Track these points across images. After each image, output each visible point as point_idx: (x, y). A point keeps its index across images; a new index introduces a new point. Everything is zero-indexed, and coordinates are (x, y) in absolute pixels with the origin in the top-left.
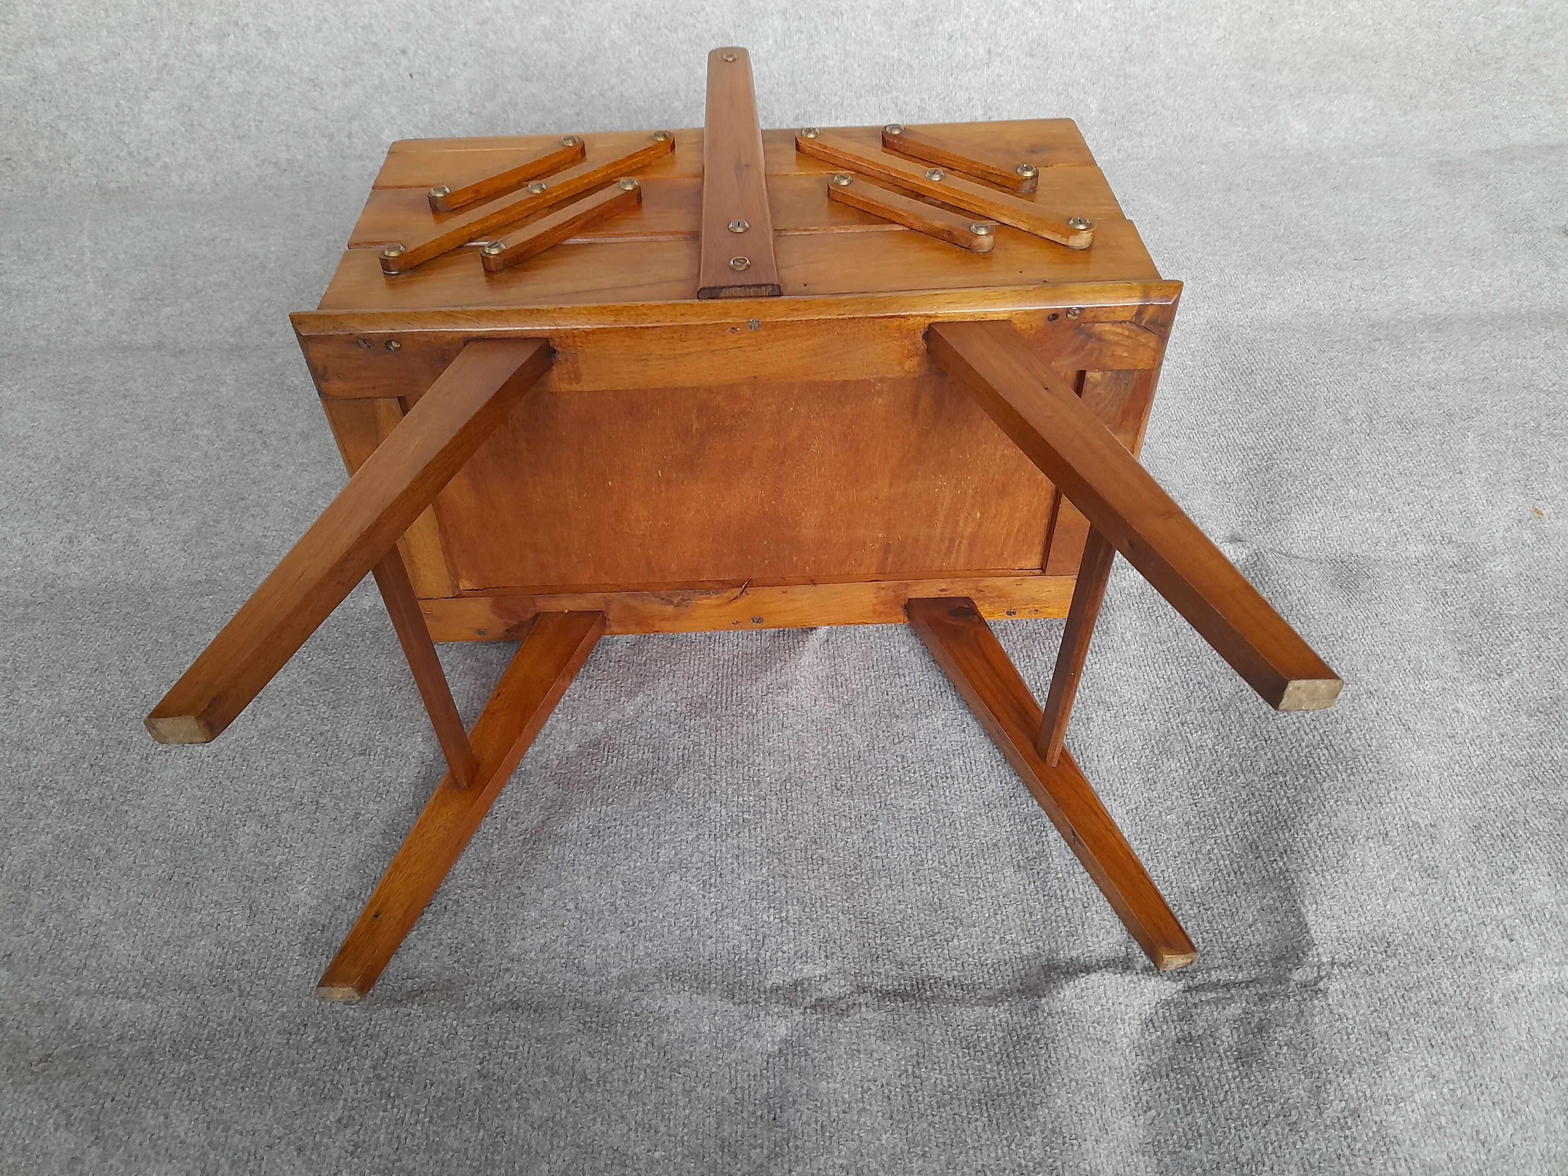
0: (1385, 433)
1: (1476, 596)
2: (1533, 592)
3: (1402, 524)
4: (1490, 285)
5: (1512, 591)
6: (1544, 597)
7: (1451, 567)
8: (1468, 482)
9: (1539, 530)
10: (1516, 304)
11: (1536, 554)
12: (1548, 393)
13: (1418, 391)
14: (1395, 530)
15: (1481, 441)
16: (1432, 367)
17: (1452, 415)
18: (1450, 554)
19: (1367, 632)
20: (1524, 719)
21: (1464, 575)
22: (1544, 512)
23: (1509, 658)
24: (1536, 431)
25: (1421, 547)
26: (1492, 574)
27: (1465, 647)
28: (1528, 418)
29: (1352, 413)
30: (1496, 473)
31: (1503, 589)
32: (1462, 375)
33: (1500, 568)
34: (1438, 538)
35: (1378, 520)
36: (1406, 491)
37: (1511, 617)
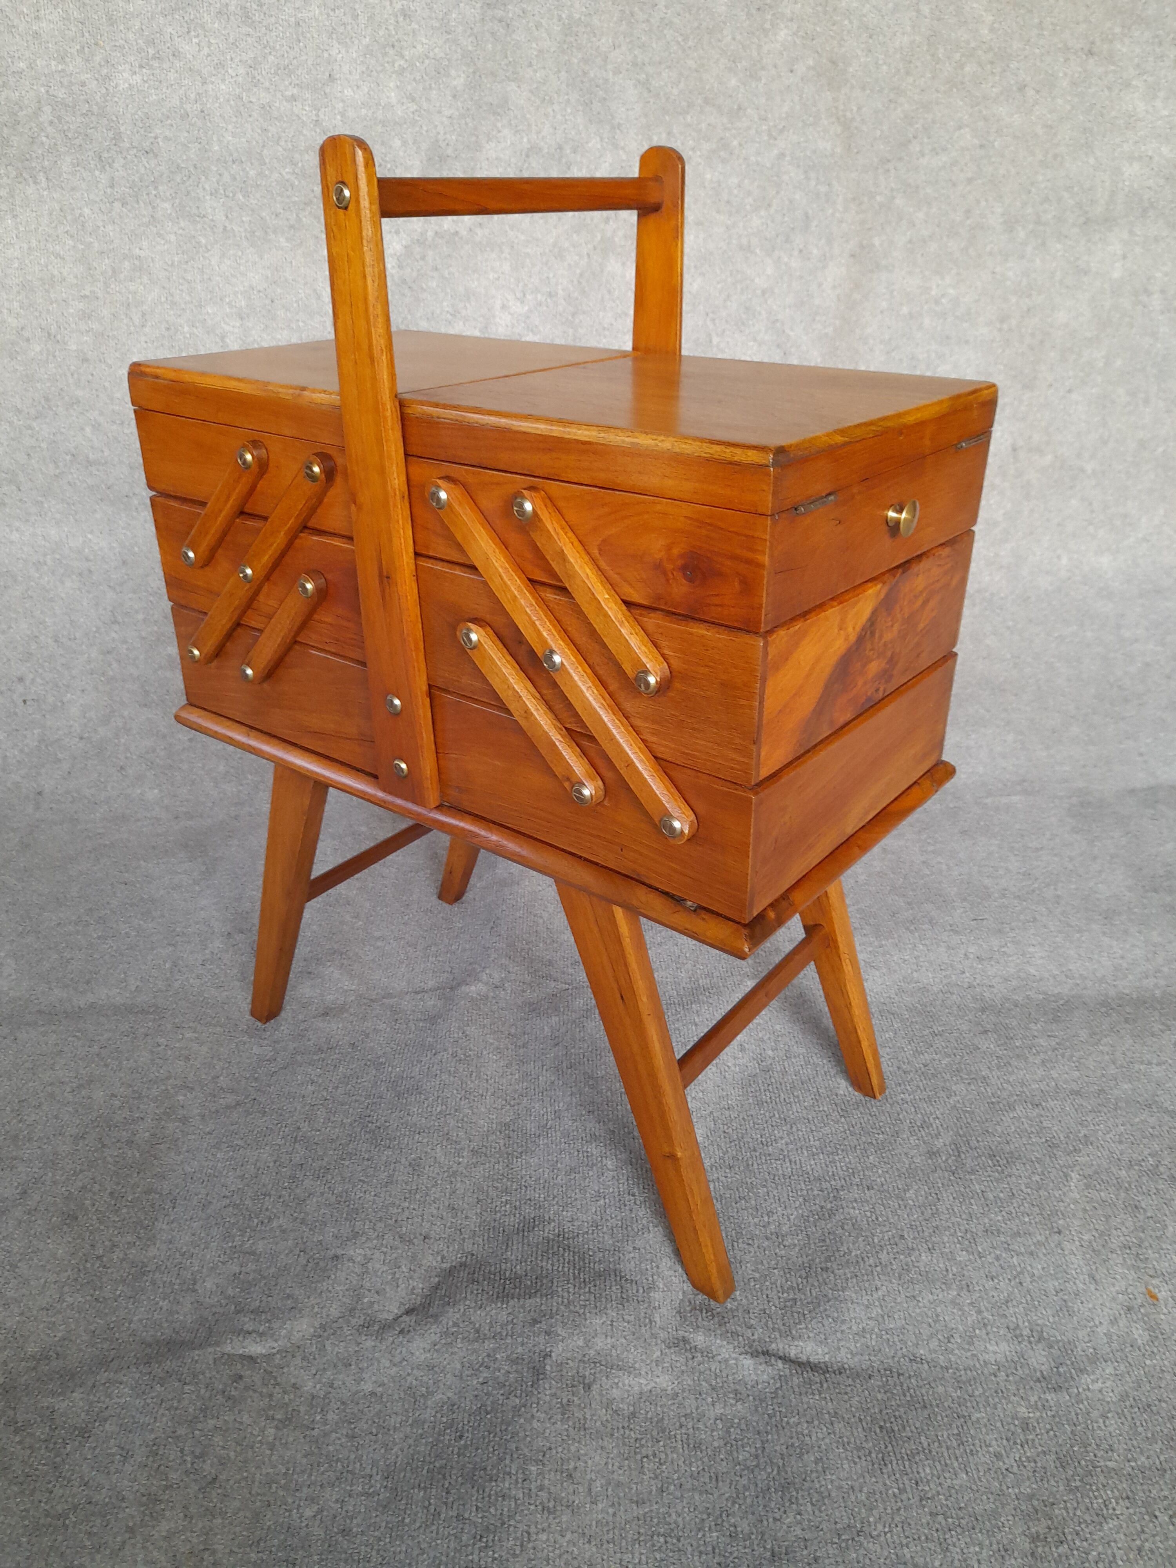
0: (973, 1172)
1: (1065, 1433)
2: (1140, 1429)
3: (983, 1308)
4: (1122, 958)
5: (1113, 1421)
6: (1152, 1439)
7: (1038, 1380)
8: (1067, 1246)
9: (1153, 1323)
10: (1149, 983)
11: (1148, 1362)
13: (1019, 1110)
14: (973, 1317)
15: (1088, 1186)
16: (1040, 1072)
17: (1056, 1146)
18: (1038, 1358)
19: (897, 1519)
21: (1053, 1395)
22: (1159, 1295)
23: (1100, 1548)
25: (1004, 1347)
26: (1089, 1394)
28: (1146, 1152)
30: (1102, 1234)
31: (1101, 1420)
32: (1074, 1086)
33: (1099, 1385)
34: (1026, 1332)
35: (953, 1302)
36: (990, 1259)
37: (1108, 1472)
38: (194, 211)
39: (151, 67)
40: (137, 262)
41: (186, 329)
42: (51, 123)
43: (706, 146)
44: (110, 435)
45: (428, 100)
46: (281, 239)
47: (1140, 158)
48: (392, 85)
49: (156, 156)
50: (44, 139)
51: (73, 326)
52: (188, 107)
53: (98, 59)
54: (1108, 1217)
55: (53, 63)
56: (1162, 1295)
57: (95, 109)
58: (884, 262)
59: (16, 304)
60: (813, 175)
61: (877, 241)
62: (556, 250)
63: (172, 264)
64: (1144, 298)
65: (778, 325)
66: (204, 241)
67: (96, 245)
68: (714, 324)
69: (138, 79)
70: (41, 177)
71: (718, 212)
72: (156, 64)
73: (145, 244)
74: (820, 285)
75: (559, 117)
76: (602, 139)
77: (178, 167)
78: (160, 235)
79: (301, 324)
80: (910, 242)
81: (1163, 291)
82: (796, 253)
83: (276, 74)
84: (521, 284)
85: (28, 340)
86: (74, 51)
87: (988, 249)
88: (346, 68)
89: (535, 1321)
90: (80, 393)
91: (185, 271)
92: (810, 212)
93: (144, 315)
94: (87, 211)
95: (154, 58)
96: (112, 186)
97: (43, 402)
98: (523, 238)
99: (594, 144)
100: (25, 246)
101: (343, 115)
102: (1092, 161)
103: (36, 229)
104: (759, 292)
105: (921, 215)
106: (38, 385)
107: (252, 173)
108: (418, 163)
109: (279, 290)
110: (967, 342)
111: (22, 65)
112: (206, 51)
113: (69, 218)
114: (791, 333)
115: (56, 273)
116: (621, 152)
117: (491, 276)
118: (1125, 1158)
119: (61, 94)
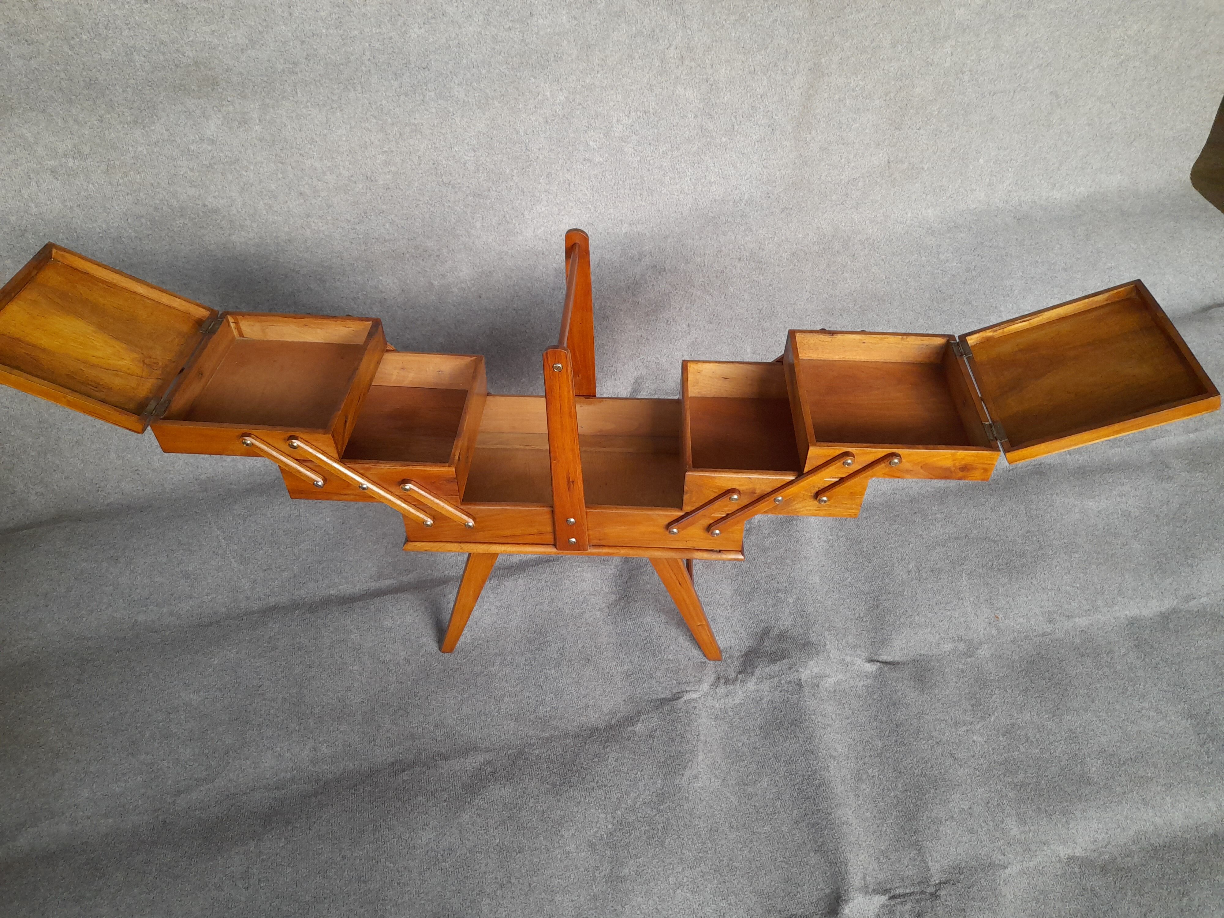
1: (975, 671)
2: (999, 664)
3: (940, 633)
5: (990, 664)
6: (1003, 667)
7: (963, 655)
8: (965, 604)
9: (998, 627)
11: (998, 641)
12: (995, 542)
14: (938, 637)
15: (969, 579)
18: (962, 647)
20: (1001, 738)
21: (969, 659)
23: (992, 704)
24: (992, 568)
25: (950, 645)
26: (981, 656)
27: (973, 702)
29: (910, 566)
30: (977, 597)
31: (986, 664)
32: (956, 535)
33: (984, 652)
34: (956, 638)
35: (930, 633)
36: (939, 614)
37: (991, 681)
38: (448, 94)
39: (430, 24)
40: (413, 127)
41: (444, 162)
42: (369, 60)
43: (733, 18)
44: (399, 226)
45: (584, 18)
46: (496, 102)
47: (964, 5)
48: (564, 13)
49: (429, 70)
50: (363, 68)
51: (380, 170)
52: (451, 43)
53: (400, 23)
54: (978, 590)
55: (374, 29)
56: (1000, 616)
57: (397, 50)
58: (826, 71)
59: (347, 163)
60: (791, 29)
61: (823, 60)
62: (648, 86)
63: (434, 125)
64: (960, 75)
65: (769, 113)
66: (451, 109)
67: (389, 120)
68: (736, 118)
69: (422, 30)
70: (359, 87)
71: (738, 53)
72: (433, 21)
73: (417, 116)
74: (792, 88)
75: (653, 13)
76: (676, 23)
77: (442, 74)
78: (427, 110)
79: (508, 150)
80: (841, 59)
81: (970, 71)
82: (779, 72)
83: (500, 16)
84: (628, 107)
85: (355, 182)
86: (386, 20)
87: (881, 57)
88: (540, 8)
89: (790, 668)
90: (384, 207)
91: (441, 128)
92: (788, 49)
93: (419, 157)
94: (384, 102)
95: (432, 18)
96: (400, 87)
97: (363, 214)
98: (630, 81)
99: (672, 26)
100: (348, 127)
101: (537, 34)
102: (940, 9)
103: (354, 116)
104: (759, 96)
105: (848, 44)
106: (361, 206)
107: (484, 72)
108: (575, 51)
109: (495, 132)
110: (868, 110)
111: (356, 32)
112: (461, 9)
113: (374, 107)
114: (776, 118)
115: (367, 140)
116: (688, 31)
117: (611, 104)
118: (980, 564)
119: (377, 45)
